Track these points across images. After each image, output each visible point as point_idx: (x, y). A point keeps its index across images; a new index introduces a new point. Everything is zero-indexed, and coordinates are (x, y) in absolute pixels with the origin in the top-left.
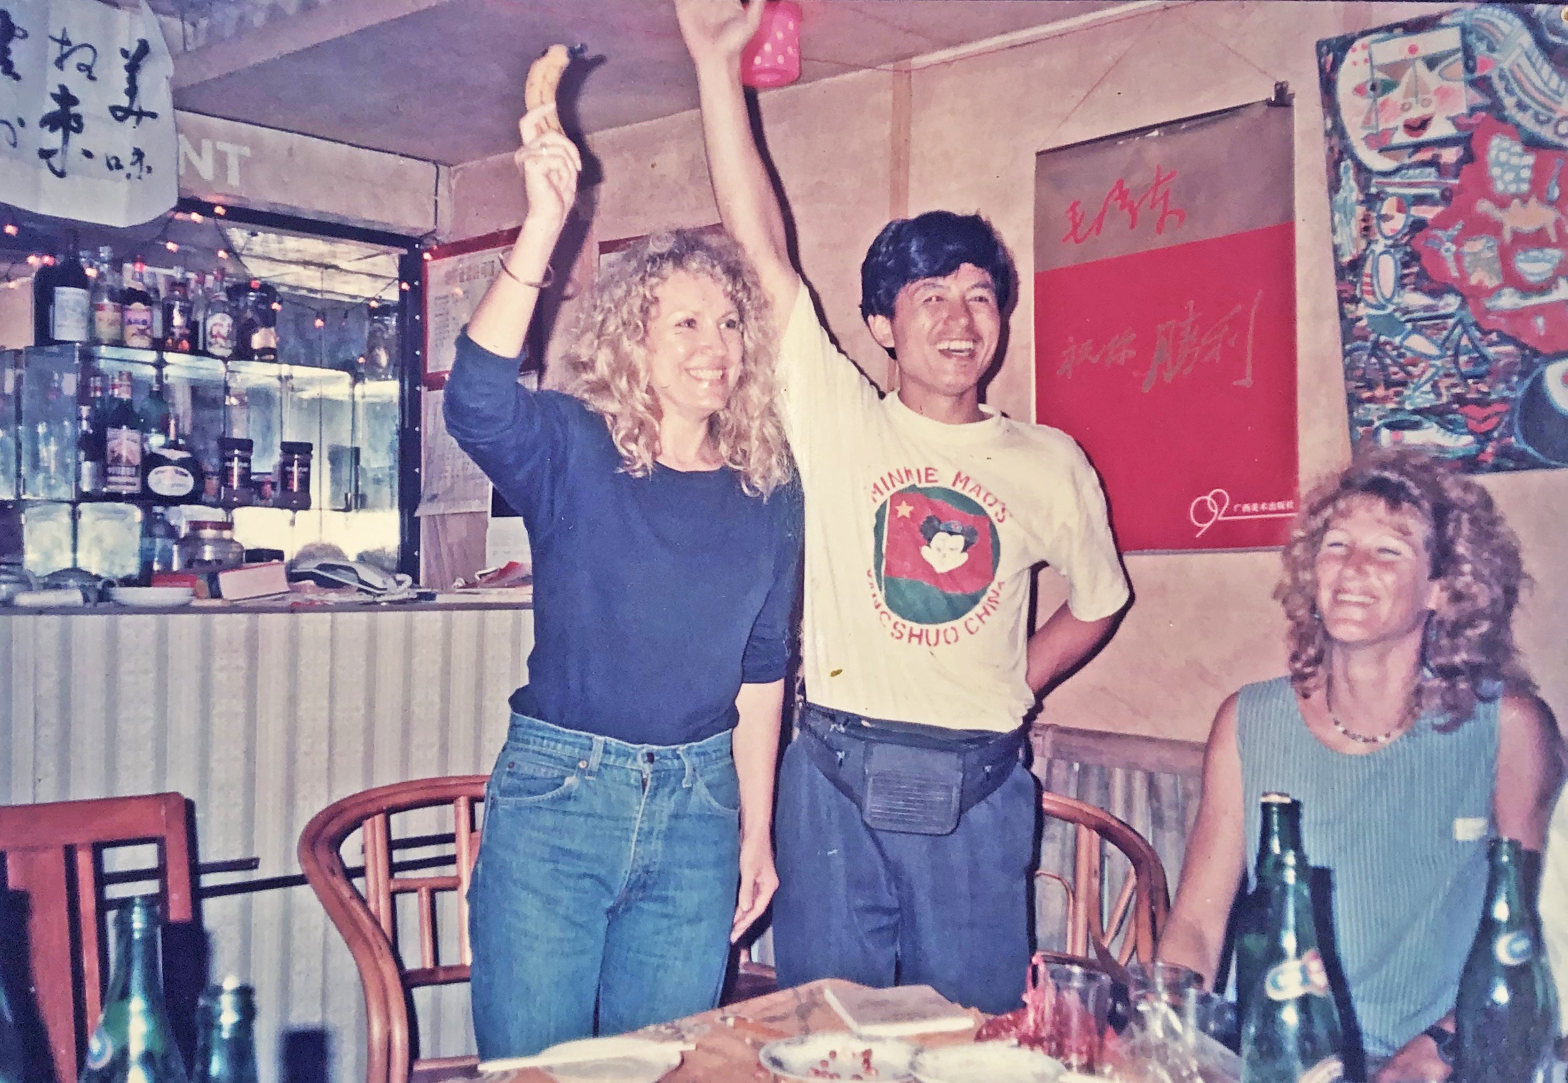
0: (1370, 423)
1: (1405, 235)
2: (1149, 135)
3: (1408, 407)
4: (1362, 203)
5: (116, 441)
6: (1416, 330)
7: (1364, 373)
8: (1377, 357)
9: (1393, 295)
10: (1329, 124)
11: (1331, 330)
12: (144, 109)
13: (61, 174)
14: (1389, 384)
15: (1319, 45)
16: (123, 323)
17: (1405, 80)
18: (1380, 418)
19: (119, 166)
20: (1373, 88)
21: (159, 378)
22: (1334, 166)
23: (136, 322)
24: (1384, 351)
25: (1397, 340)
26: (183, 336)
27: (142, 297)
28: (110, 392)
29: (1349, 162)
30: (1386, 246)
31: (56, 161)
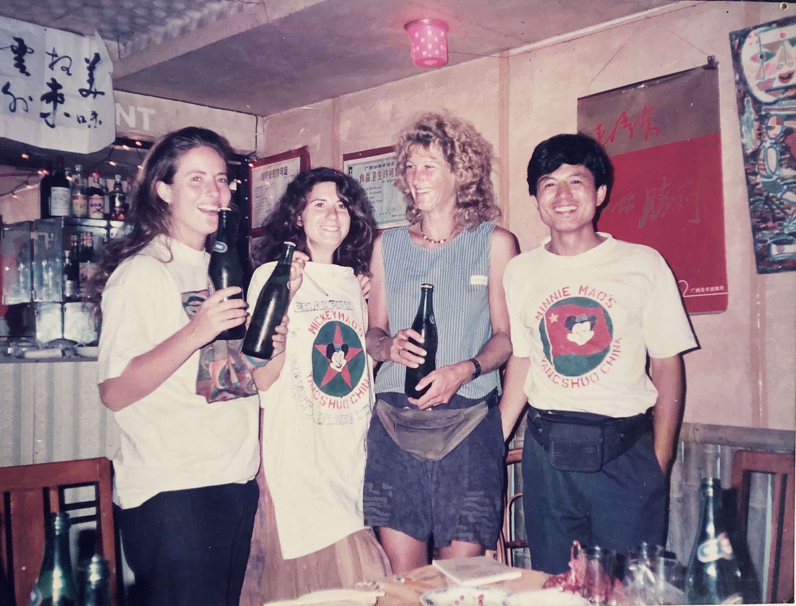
0: (766, 241)
1: (782, 137)
2: (640, 87)
3: (786, 232)
4: (756, 120)
5: (84, 269)
6: (788, 190)
7: (761, 214)
8: (768, 205)
9: (776, 170)
10: (738, 77)
11: (742, 191)
12: (98, 91)
13: (52, 126)
14: (775, 220)
15: (731, 35)
16: (88, 206)
17: (779, 52)
18: (771, 238)
19: (84, 121)
20: (761, 57)
21: (108, 235)
22: (741, 100)
23: (96, 205)
24: (772, 202)
25: (779, 195)
26: (121, 212)
27: (99, 192)
28: (82, 243)
29: (749, 98)
30: (771, 143)
31: (50, 119)
